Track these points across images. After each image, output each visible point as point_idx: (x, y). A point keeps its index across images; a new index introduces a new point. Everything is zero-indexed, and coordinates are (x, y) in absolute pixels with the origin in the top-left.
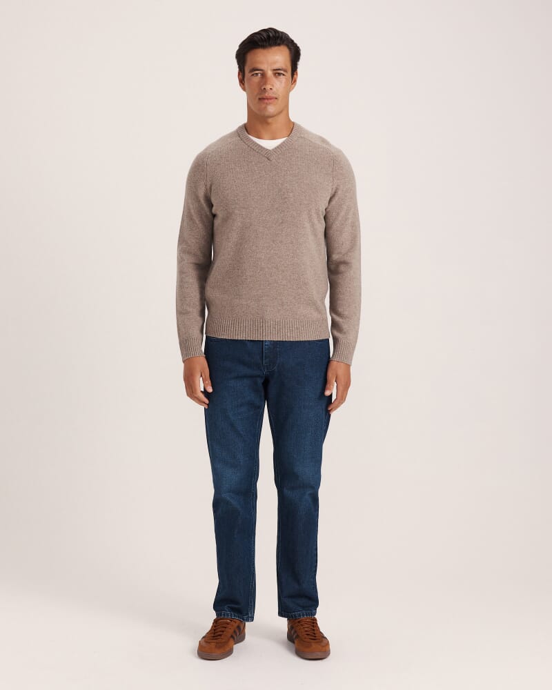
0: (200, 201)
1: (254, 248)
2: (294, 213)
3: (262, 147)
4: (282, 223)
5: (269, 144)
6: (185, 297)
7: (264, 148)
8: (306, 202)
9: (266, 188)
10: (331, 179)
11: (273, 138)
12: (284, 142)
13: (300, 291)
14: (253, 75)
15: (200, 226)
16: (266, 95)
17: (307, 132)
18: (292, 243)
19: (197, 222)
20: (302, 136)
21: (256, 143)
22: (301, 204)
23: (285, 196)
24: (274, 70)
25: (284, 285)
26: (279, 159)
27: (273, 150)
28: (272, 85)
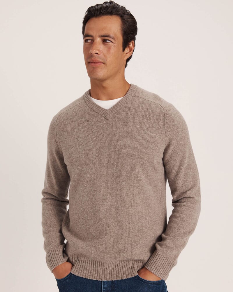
0: (53, 154)
2: (128, 168)
3: (100, 107)
4: (118, 177)
5: (106, 104)
7: (102, 109)
9: (104, 145)
11: (111, 99)
12: (119, 102)
16: (93, 59)
17: (142, 91)
20: (137, 95)
21: (96, 104)
23: (119, 152)
24: (102, 36)
26: (115, 117)
27: (110, 109)
28: (99, 50)
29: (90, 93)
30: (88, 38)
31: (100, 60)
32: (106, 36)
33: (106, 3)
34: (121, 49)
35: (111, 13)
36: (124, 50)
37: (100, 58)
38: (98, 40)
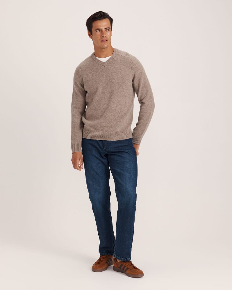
1: (101, 104)
3: (101, 61)
5: (104, 60)
6: (74, 126)
10: (131, 71)
11: (106, 57)
12: (110, 58)
13: (119, 120)
14: (97, 32)
15: (81, 96)
16: (104, 39)
17: (120, 52)
19: (79, 95)
20: (118, 54)
21: (99, 60)
22: (119, 84)
23: (112, 82)
24: (105, 28)
25: (112, 118)
26: (109, 66)
27: (106, 62)
32: (107, 28)
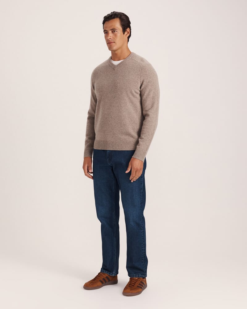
3: (113, 64)
5: (116, 63)
8: (125, 88)
10: (140, 77)
12: (122, 62)
13: (122, 128)
16: (109, 41)
17: (136, 57)
18: (118, 106)
26: (118, 69)
28: (111, 37)
29: (111, 58)
30: (106, 32)
31: (113, 41)
32: (113, 29)
33: (112, 13)
34: (122, 33)
35: (114, 18)
36: (124, 34)
37: (112, 40)
38: (110, 32)
